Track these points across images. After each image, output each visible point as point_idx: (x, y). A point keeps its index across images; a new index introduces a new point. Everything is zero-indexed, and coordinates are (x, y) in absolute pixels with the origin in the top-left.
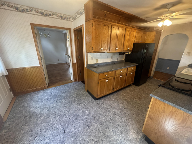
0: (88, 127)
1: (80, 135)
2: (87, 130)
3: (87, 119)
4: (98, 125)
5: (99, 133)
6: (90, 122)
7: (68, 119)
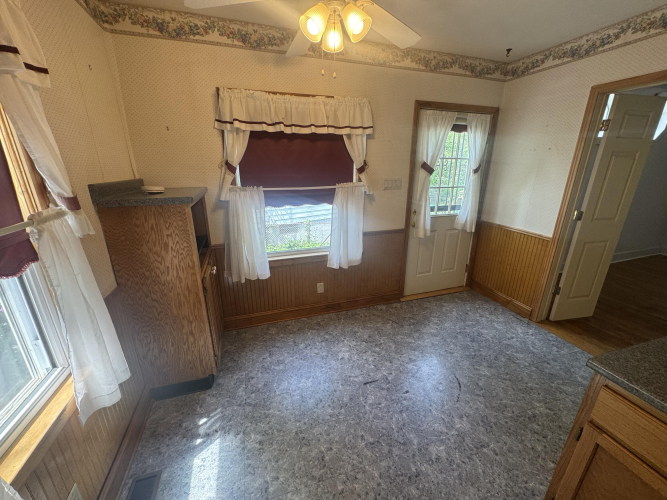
0: (372, 444)
1: (353, 417)
2: (362, 436)
3: (404, 444)
4: (373, 484)
5: (343, 477)
6: (390, 451)
7: (406, 389)
